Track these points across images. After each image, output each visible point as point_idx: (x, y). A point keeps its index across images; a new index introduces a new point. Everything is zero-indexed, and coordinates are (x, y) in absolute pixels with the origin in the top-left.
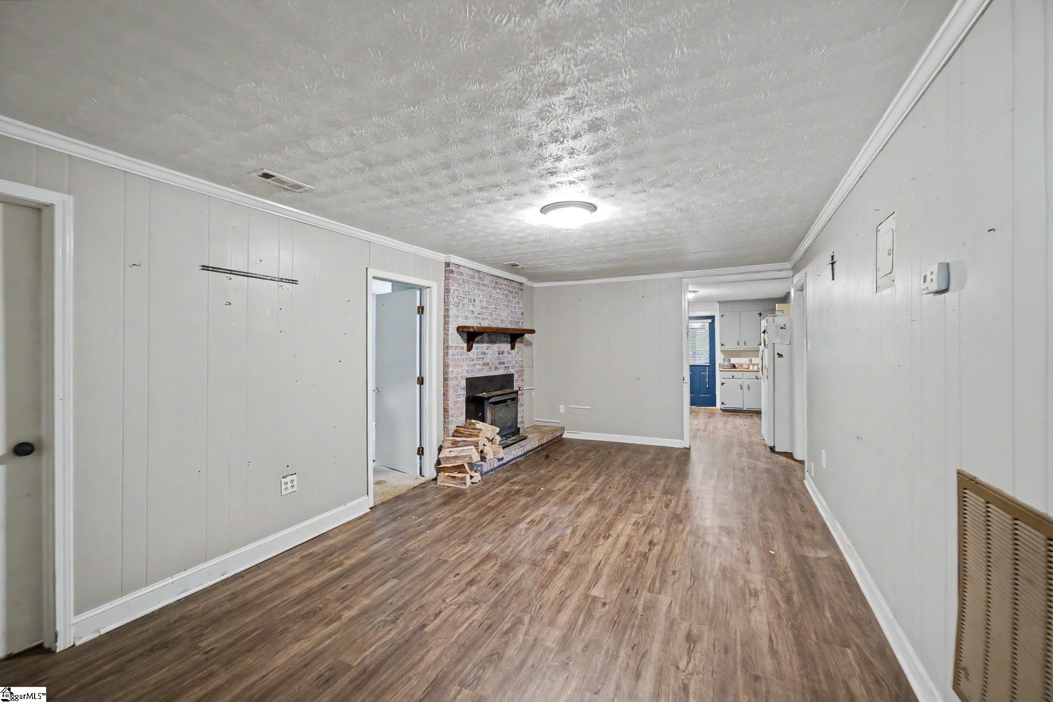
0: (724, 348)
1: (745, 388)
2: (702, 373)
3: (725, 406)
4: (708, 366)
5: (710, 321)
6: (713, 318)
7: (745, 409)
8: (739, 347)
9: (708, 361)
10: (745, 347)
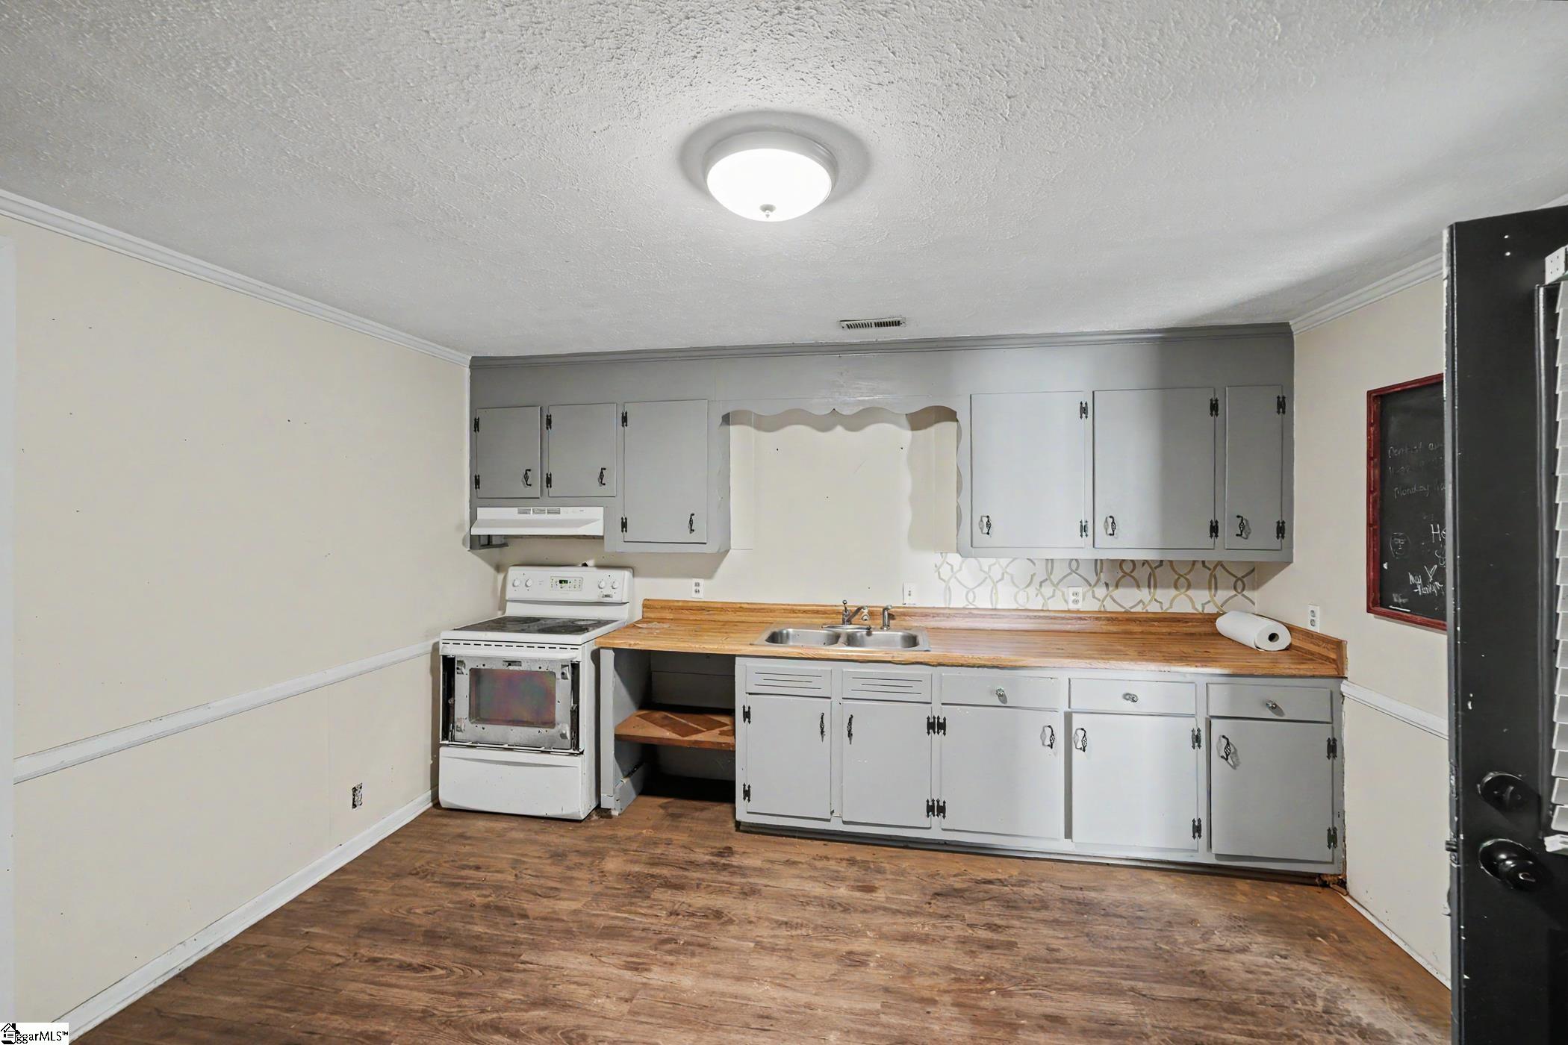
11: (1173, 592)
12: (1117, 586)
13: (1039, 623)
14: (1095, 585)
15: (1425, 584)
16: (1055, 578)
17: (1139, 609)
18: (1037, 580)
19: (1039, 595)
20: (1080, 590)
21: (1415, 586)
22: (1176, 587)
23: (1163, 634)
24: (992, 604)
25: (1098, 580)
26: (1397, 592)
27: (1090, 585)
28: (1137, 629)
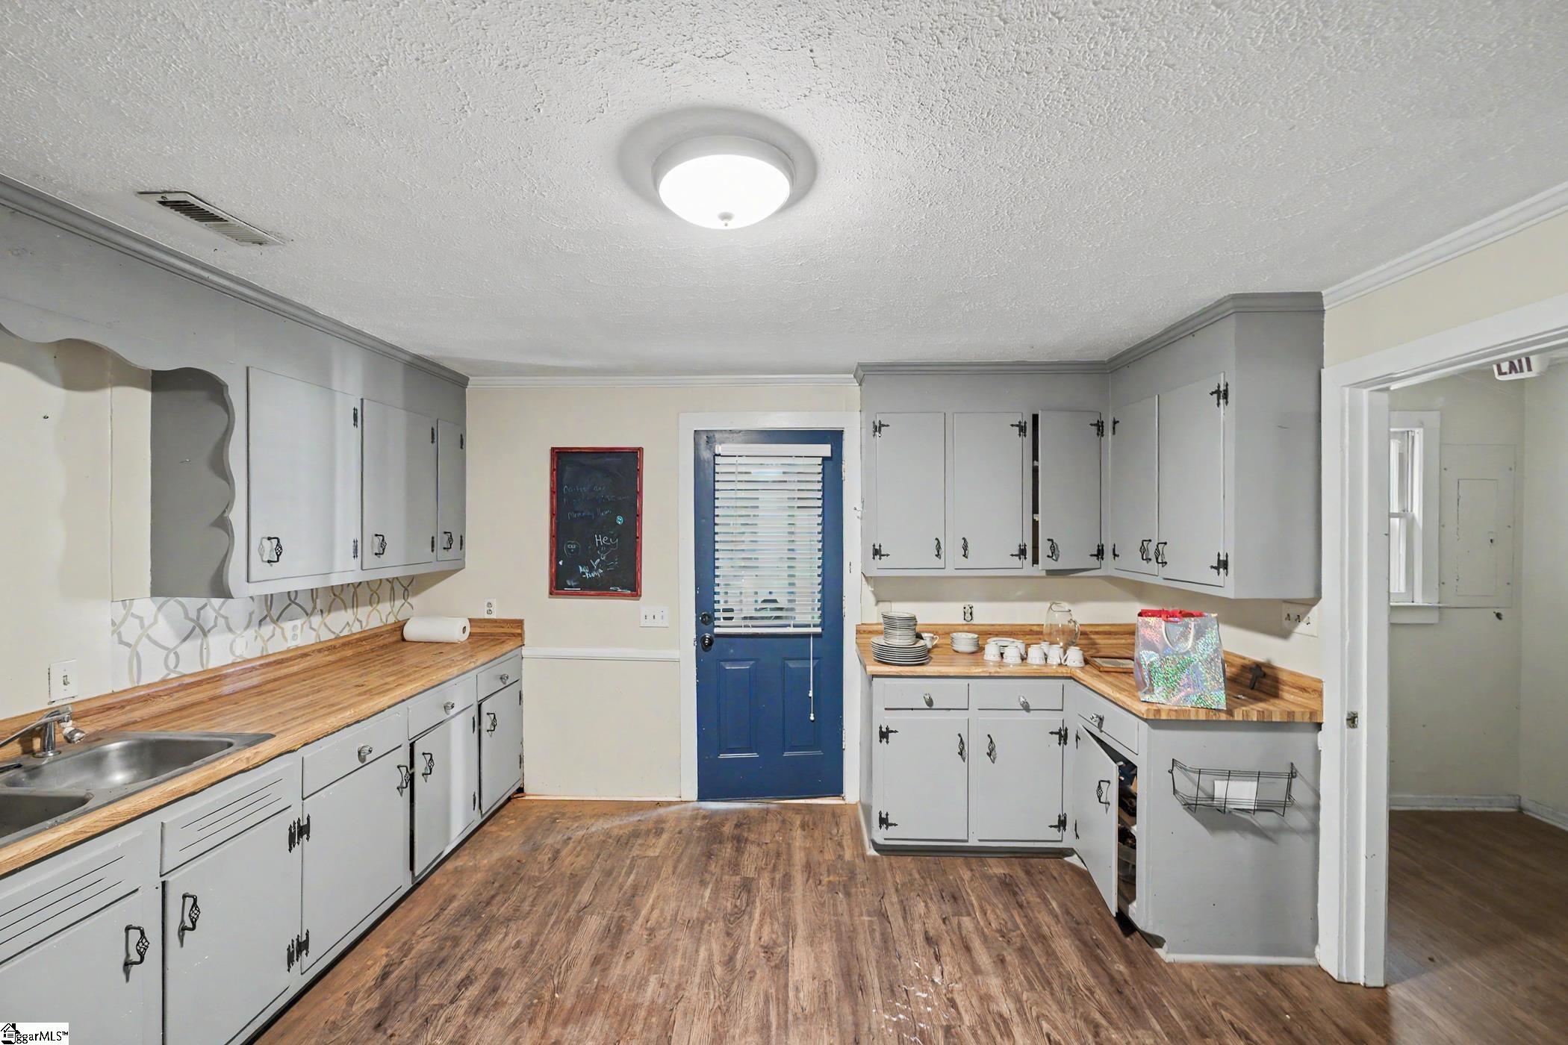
0: (877, 567)
1: (977, 748)
2: (792, 664)
3: (892, 832)
4: (816, 635)
5: (826, 450)
6: (834, 437)
7: (973, 842)
8: (940, 563)
9: (818, 621)
10: (964, 563)
11: (370, 608)
12: (329, 611)
13: (261, 674)
14: (311, 614)
15: (590, 572)
16: (275, 613)
17: (346, 632)
18: (256, 619)
19: (259, 638)
20: (298, 622)
21: (584, 573)
22: (371, 604)
23: (366, 652)
24: (203, 667)
25: (315, 608)
26: (570, 579)
27: (307, 614)
28: (349, 653)
